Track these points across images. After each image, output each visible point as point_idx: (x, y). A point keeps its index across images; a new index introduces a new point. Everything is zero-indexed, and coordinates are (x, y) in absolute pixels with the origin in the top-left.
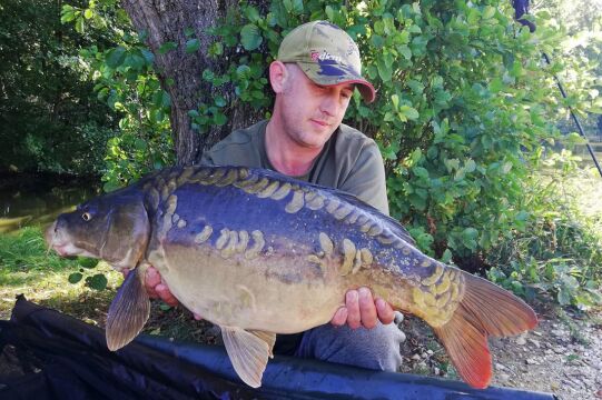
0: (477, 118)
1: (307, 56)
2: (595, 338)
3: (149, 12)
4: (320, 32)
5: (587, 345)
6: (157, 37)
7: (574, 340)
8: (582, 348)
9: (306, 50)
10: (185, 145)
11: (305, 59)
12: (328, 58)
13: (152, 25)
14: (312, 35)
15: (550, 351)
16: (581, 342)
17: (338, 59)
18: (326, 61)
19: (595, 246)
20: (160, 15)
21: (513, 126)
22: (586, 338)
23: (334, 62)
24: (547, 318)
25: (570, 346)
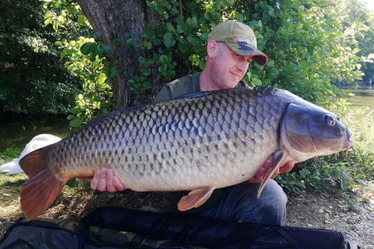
0: (293, 83)
1: (231, 39)
2: (362, 208)
3: (103, 21)
4: (238, 26)
5: (358, 212)
6: (107, 35)
7: (350, 210)
8: (355, 214)
9: (231, 36)
10: (123, 99)
11: (230, 41)
12: (243, 41)
13: (104, 28)
14: (234, 28)
15: (337, 216)
16: (355, 211)
17: (248, 41)
18: (242, 42)
19: (361, 156)
20: (109, 23)
21: (313, 89)
22: (357, 208)
23: (246, 43)
24: (335, 198)
25: (348, 213)
